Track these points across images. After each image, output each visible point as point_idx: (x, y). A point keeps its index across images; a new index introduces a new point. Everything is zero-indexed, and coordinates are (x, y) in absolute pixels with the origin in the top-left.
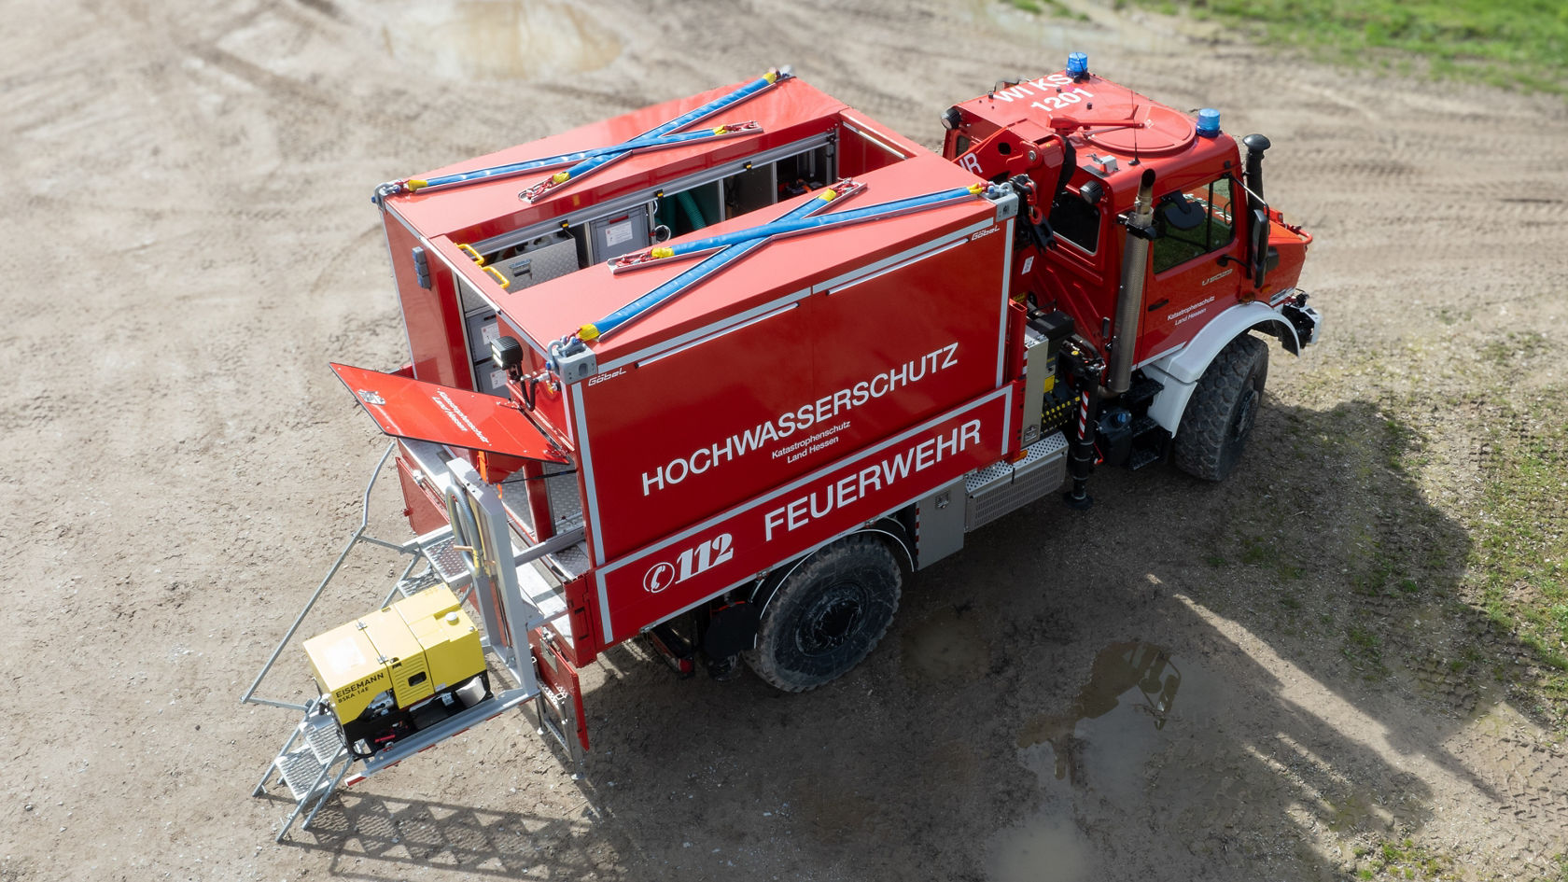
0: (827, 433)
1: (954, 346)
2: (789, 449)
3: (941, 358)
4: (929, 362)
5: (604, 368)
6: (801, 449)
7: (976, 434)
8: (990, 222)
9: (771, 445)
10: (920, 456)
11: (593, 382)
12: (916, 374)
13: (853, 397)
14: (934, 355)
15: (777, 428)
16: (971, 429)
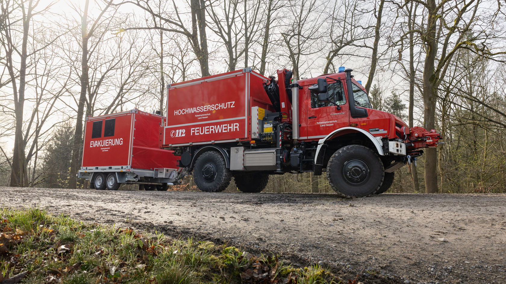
0: (206, 115)
1: (234, 102)
2: (199, 116)
3: (231, 104)
4: (228, 104)
5: (172, 87)
6: (200, 117)
7: (237, 127)
8: (241, 73)
9: (195, 113)
10: (224, 128)
11: (170, 89)
12: (225, 107)
13: (211, 108)
14: (229, 103)
15: (197, 110)
16: (236, 126)
